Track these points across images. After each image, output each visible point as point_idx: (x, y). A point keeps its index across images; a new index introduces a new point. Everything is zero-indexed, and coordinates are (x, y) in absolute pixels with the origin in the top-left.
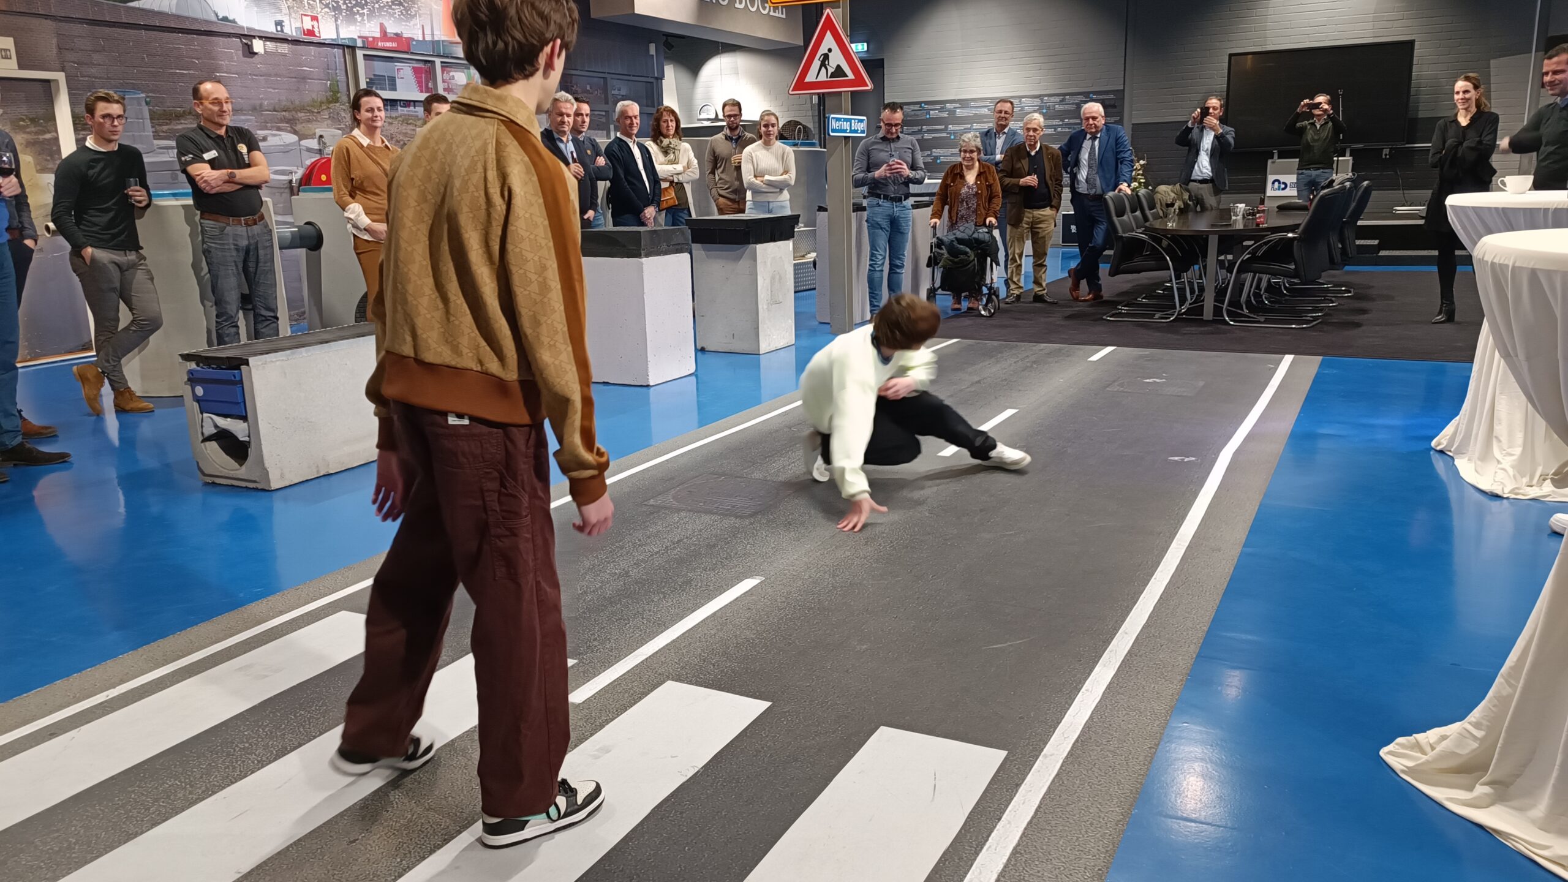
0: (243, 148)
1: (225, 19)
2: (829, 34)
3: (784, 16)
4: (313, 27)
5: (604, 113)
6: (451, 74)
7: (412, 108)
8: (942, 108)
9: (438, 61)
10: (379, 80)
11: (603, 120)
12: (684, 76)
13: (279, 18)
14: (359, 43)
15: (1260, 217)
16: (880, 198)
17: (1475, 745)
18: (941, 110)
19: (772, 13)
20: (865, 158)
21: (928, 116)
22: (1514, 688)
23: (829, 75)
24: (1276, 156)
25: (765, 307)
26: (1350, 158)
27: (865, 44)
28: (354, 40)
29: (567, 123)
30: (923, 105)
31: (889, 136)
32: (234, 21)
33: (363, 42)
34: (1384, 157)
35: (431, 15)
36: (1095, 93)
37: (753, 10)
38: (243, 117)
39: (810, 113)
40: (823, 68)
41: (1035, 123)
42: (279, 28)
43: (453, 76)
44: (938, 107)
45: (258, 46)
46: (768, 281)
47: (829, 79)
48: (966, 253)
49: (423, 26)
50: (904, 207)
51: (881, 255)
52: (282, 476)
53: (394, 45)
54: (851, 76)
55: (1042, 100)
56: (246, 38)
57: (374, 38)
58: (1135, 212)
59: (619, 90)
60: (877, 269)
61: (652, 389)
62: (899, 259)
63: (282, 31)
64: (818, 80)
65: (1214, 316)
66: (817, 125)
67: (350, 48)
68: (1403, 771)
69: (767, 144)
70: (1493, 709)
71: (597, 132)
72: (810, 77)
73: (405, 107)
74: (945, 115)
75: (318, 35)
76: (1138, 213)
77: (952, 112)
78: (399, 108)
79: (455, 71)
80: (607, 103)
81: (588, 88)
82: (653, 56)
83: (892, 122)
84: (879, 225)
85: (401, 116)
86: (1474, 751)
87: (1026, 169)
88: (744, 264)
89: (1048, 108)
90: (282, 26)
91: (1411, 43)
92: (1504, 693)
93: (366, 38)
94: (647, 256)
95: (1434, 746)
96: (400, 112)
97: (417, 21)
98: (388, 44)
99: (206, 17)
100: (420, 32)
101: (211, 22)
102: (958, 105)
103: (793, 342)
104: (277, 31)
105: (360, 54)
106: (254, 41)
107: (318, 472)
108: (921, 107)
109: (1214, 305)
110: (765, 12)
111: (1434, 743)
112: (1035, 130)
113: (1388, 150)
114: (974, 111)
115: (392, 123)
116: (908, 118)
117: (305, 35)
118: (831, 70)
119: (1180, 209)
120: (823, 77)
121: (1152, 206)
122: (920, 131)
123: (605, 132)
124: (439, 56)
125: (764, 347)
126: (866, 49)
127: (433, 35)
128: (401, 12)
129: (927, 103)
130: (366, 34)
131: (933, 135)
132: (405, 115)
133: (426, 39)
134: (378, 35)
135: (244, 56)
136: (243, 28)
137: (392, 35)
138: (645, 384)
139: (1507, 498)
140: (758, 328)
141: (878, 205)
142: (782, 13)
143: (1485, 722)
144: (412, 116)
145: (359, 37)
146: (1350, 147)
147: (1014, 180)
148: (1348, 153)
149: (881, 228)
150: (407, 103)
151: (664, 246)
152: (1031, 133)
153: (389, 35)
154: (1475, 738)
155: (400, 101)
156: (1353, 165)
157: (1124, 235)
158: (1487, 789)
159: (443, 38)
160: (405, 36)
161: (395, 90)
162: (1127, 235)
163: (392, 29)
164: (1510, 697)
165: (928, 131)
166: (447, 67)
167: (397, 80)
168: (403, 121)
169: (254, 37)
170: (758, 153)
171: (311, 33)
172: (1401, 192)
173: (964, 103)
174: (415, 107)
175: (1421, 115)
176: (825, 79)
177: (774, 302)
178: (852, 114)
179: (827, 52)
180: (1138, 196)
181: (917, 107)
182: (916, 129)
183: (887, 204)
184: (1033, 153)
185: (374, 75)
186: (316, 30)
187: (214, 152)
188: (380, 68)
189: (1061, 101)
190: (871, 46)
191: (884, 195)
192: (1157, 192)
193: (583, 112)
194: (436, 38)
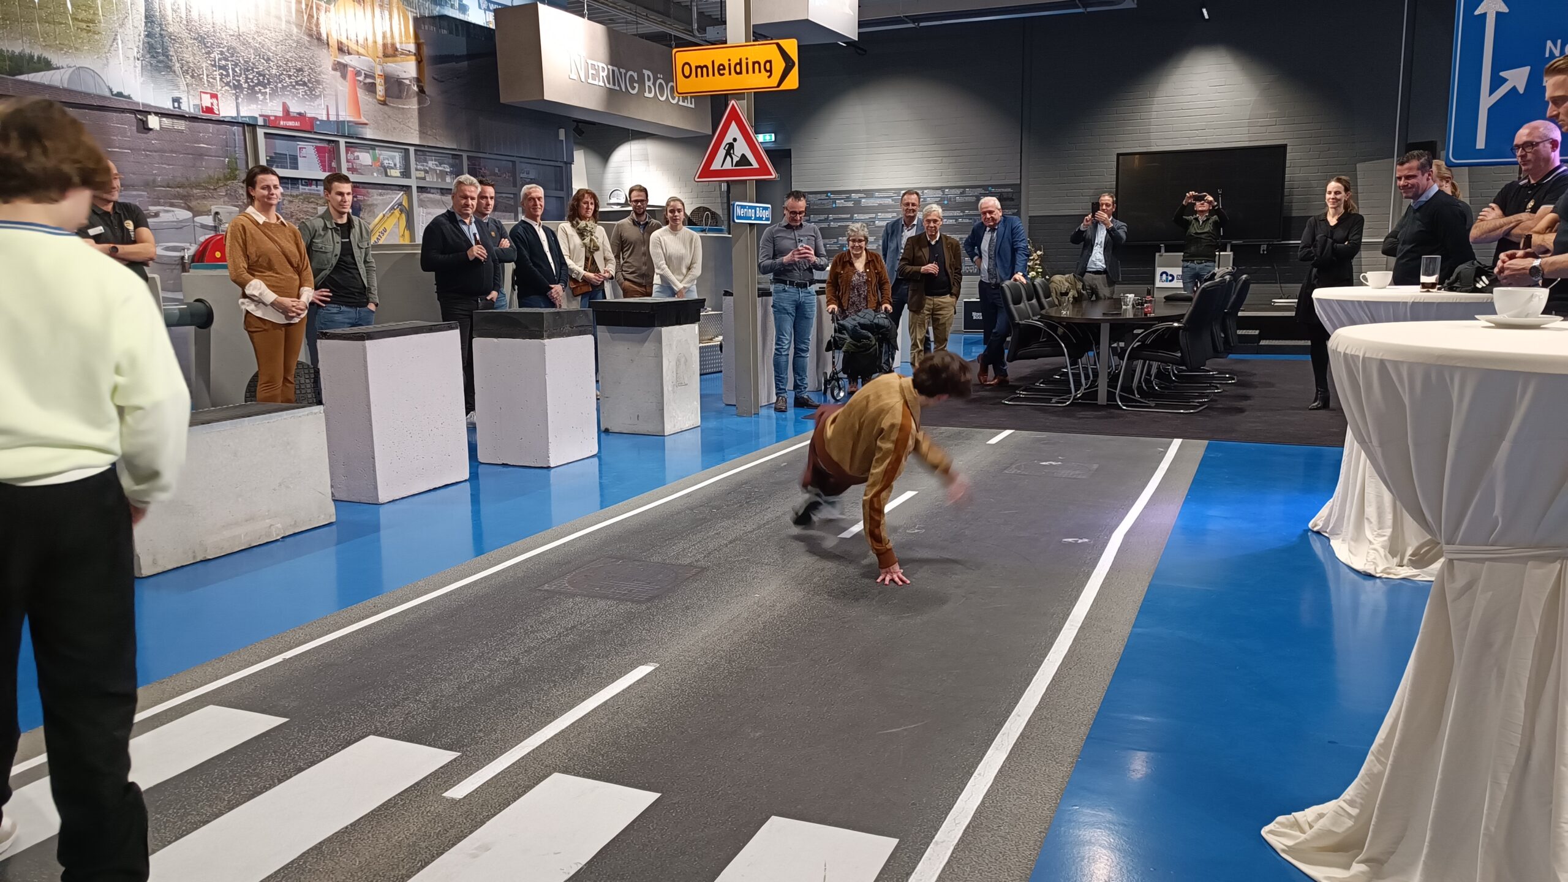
0: (129, 225)
1: (120, 94)
2: (733, 124)
3: (693, 106)
4: (212, 104)
5: (512, 196)
6: (356, 154)
7: (314, 187)
8: (848, 198)
9: (342, 141)
10: (281, 158)
11: (512, 202)
12: (595, 162)
13: (176, 94)
14: (260, 122)
15: (1147, 307)
16: (786, 284)
17: (1350, 823)
18: (847, 199)
19: (681, 103)
20: (771, 245)
21: (834, 206)
22: (1384, 764)
23: (734, 164)
24: (1163, 250)
25: (670, 389)
26: (1231, 253)
27: (773, 135)
28: (255, 118)
29: (471, 206)
30: (829, 194)
31: (793, 224)
32: (129, 97)
33: (265, 121)
34: (1262, 252)
35: (336, 96)
36: (993, 186)
37: (663, 99)
38: (135, 193)
39: (719, 200)
40: (728, 157)
41: (935, 215)
42: (176, 105)
43: (358, 156)
44: (844, 196)
45: (153, 122)
46: (673, 363)
47: (734, 168)
48: (868, 338)
49: (327, 106)
50: (809, 293)
51: (787, 339)
52: (155, 562)
53: (297, 124)
54: (755, 165)
55: (943, 192)
56: (141, 114)
57: (276, 117)
58: (1032, 300)
59: (528, 173)
60: (783, 353)
61: (553, 470)
62: (804, 343)
63: (179, 107)
64: (723, 168)
65: (1108, 401)
66: (726, 212)
67: (250, 126)
68: (1283, 851)
69: (674, 229)
70: (1365, 786)
71: (504, 214)
72: (716, 165)
73: (307, 185)
74: (850, 204)
75: (217, 112)
76: (1034, 301)
77: (857, 202)
78: (301, 187)
79: (360, 152)
80: (515, 185)
81: (497, 171)
82: (563, 141)
83: (797, 210)
84: (785, 309)
85: (302, 194)
86: (1350, 828)
87: (927, 258)
88: (649, 346)
89: (949, 200)
90: (179, 103)
91: (1284, 147)
92: (1375, 771)
93: (268, 117)
94: (549, 337)
95: (1312, 824)
96: (301, 191)
97: (321, 102)
98: (291, 124)
99: (99, 92)
100: (325, 112)
101: (104, 98)
102: (863, 195)
103: (699, 424)
104: (174, 107)
105: (260, 132)
106: (149, 117)
107: (194, 557)
108: (827, 196)
109: (1108, 390)
110: (674, 102)
111: (1313, 821)
112: (935, 221)
113: (1265, 246)
114: (879, 201)
115: (292, 202)
116: (815, 207)
117: (203, 112)
118: (736, 159)
119: (1074, 298)
120: (728, 165)
121: (1048, 295)
122: (826, 220)
123: (513, 214)
124: (343, 136)
125: (669, 429)
126: (773, 139)
127: (338, 115)
128: (305, 92)
129: (833, 192)
130: (268, 113)
131: (839, 224)
132: (306, 193)
133: (331, 120)
134: (280, 114)
135: (138, 131)
136: (138, 104)
137: (295, 115)
138: (545, 466)
139: (1380, 578)
140: (663, 410)
141: (784, 291)
142: (691, 103)
143: (1359, 800)
144: (313, 194)
145: (260, 116)
146: (1230, 242)
147: (915, 268)
148: (1229, 248)
149: (788, 313)
150: (309, 182)
151: (567, 328)
152: (932, 224)
153: (292, 114)
154: (1350, 815)
155: (302, 179)
156: (1234, 259)
157: (1020, 322)
158: (1363, 867)
159: (348, 119)
160: (309, 115)
161: (296, 168)
162: (1023, 322)
163: (295, 108)
164: (1381, 774)
165: (835, 220)
166: (352, 147)
167: (299, 158)
168: (304, 200)
169: (150, 113)
170: (665, 238)
171: (209, 110)
172: (1278, 285)
173: (869, 193)
174: (317, 186)
175: (1295, 214)
176: (730, 168)
177: (679, 383)
178: (757, 202)
179: (732, 141)
180: (1034, 285)
181: (823, 196)
182: (822, 217)
183: (793, 290)
184: (933, 243)
185: (275, 153)
186: (215, 108)
187: (101, 228)
188: (281, 146)
189: (961, 193)
190: (778, 137)
191: (790, 281)
192: (1052, 281)
193: (488, 195)
194: (341, 119)
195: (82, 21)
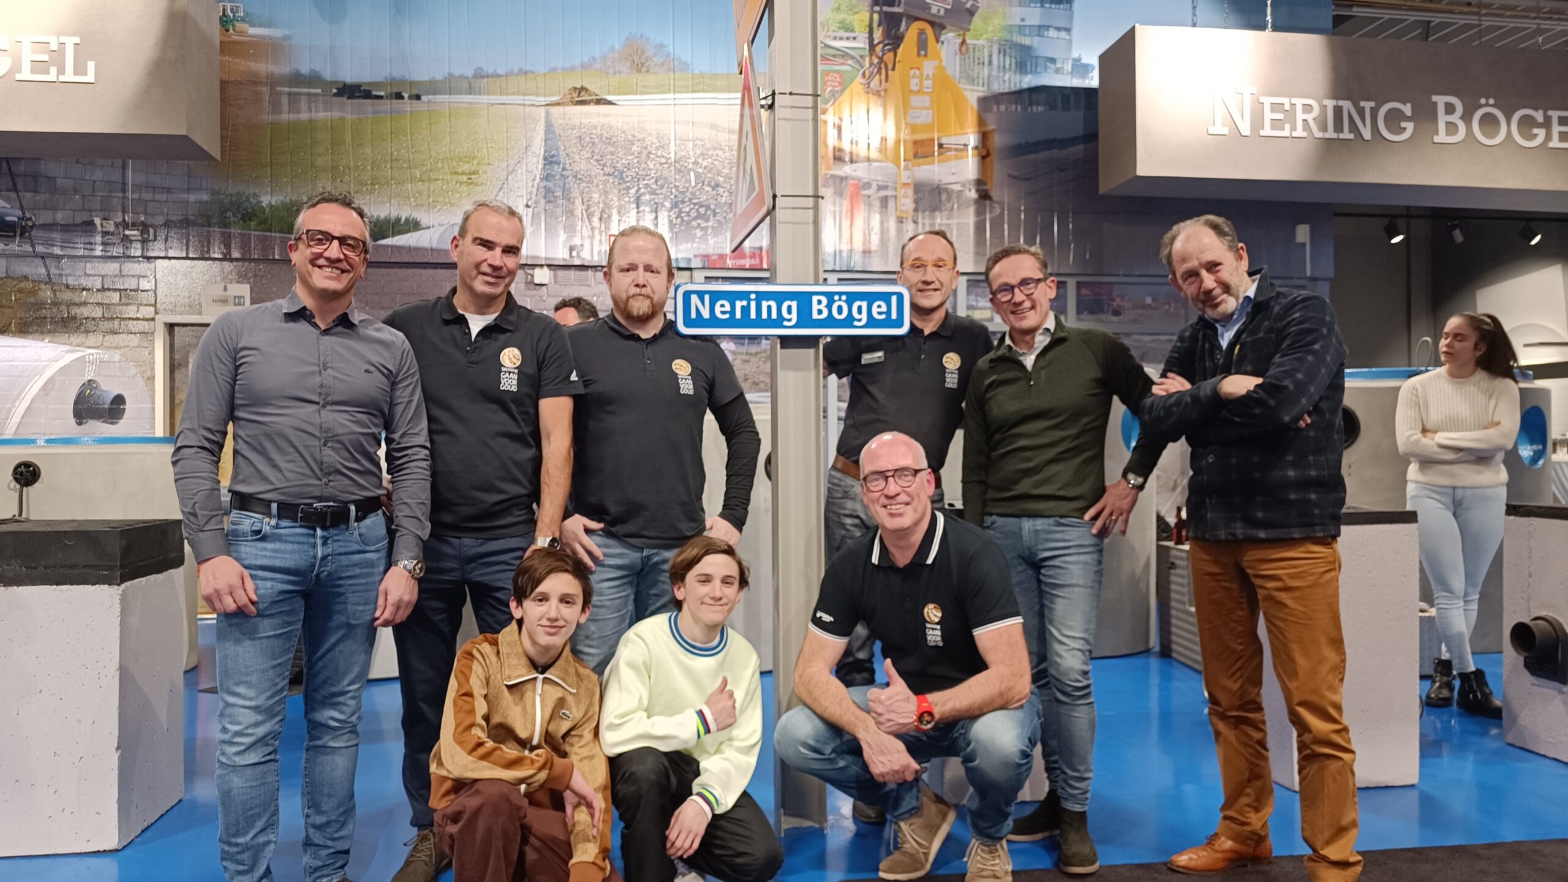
9: (832, 279)
13: (576, 241)
14: (697, 263)
28: (690, 260)
33: (704, 262)
37: (1494, 141)
42: (574, 254)
45: (544, 275)
53: (753, 262)
56: (529, 268)
63: (578, 257)
82: (1303, 245)
90: (578, 251)
93: (709, 256)
104: (571, 257)
105: (699, 276)
106: (538, 270)
110: (1533, 143)
130: (710, 251)
134: (727, 252)
135: (525, 288)
137: (752, 250)
145: (695, 256)
169: (541, 266)
195: (463, 174)
